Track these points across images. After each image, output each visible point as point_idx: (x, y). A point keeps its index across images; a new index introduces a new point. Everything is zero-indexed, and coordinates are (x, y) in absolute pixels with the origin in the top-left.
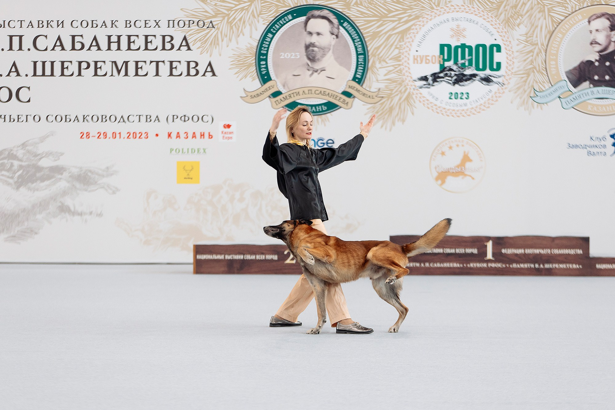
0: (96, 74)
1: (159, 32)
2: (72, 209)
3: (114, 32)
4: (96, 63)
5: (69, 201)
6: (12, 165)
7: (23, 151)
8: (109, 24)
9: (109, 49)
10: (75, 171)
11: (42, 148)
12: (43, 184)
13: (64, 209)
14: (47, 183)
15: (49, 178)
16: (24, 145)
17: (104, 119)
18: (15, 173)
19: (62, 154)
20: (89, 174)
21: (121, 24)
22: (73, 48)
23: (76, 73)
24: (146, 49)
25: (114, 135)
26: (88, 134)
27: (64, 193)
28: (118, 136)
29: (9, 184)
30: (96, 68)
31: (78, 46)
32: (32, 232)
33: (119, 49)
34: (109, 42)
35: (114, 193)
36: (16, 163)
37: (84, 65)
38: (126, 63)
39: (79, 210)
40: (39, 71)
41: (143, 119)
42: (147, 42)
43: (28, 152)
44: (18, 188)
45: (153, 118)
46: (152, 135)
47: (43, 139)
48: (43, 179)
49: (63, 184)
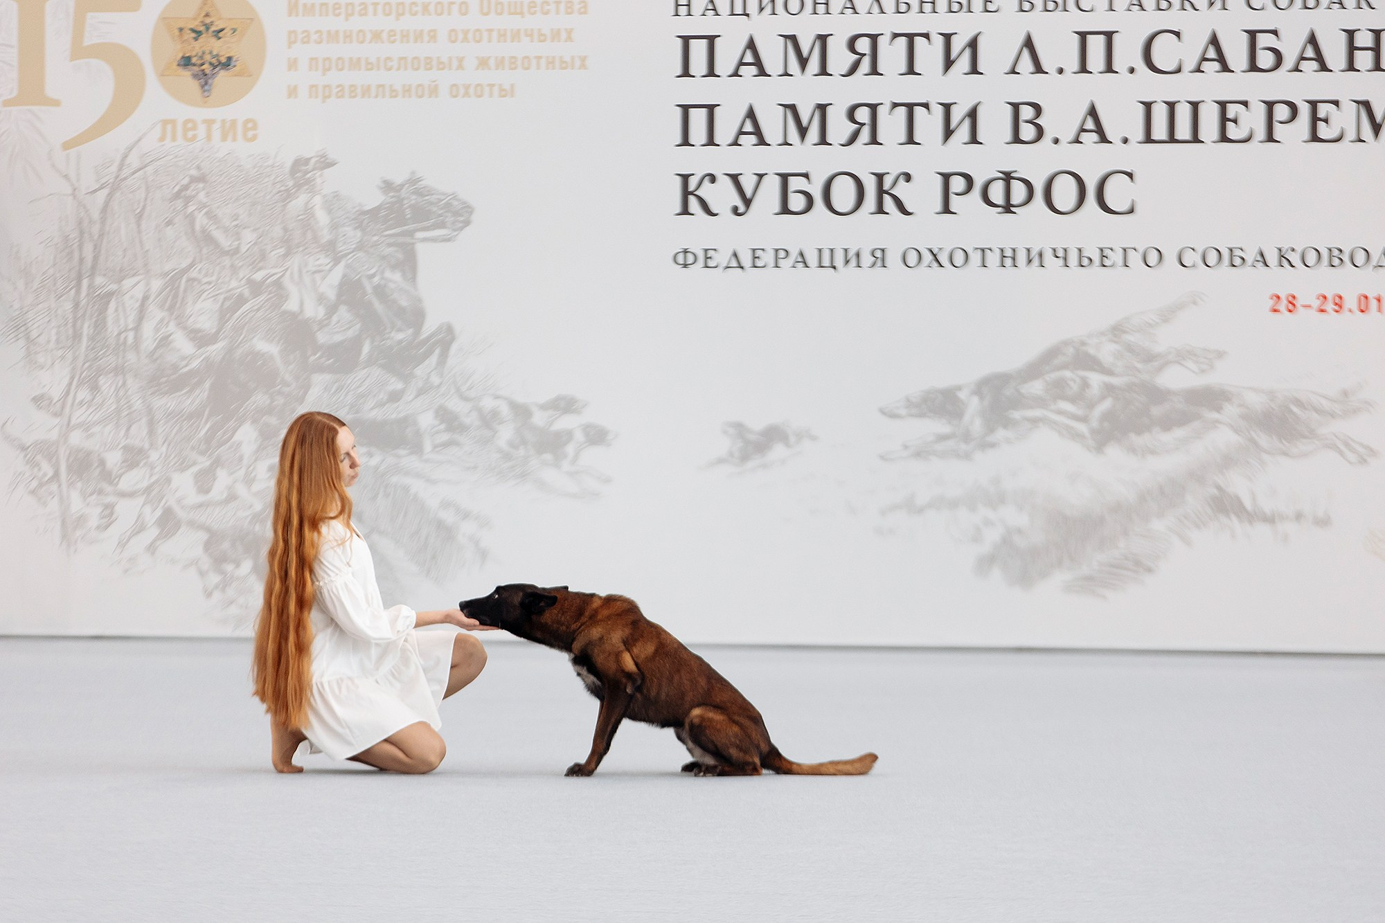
0: (1314, 137)
2: (1248, 504)
3: (1364, 22)
4: (1314, 104)
5: (1237, 484)
6: (1085, 384)
7: (1112, 347)
10: (1256, 401)
11: (1165, 340)
12: (1167, 438)
13: (1225, 505)
14: (1179, 433)
15: (1183, 419)
16: (1117, 331)
17: (1334, 257)
18: (1091, 406)
19: (1220, 355)
20: (1295, 409)
22: (1253, 67)
23: (1261, 133)
25: (1364, 303)
26: (1292, 303)
27: (1227, 462)
28: (1373, 304)
29: (1076, 436)
30: (1315, 120)
31: (1266, 59)
32: (1140, 566)
33: (1377, 67)
34: (1352, 49)
35: (1362, 461)
36: (1096, 379)
37: (1282, 112)
39: (1267, 506)
40: (1160, 131)
43: (1130, 348)
44: (1100, 447)
47: (1167, 315)
48: (1167, 424)
49: (1223, 438)
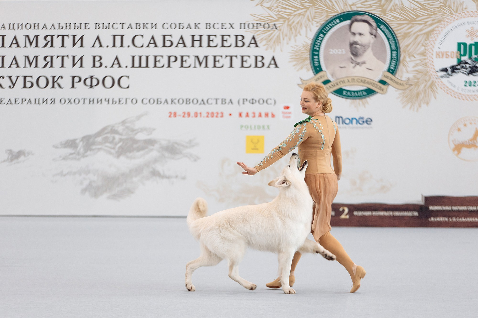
0: (182, 66)
1: (233, 33)
2: (162, 173)
3: (197, 33)
4: (182, 57)
5: (159, 167)
6: (114, 138)
7: (123, 127)
8: (193, 26)
9: (193, 46)
10: (164, 143)
11: (138, 125)
12: (138, 154)
13: (155, 174)
14: (142, 152)
15: (143, 148)
16: (123, 122)
17: (188, 101)
18: (116, 144)
19: (154, 130)
20: (176, 146)
21: (202, 26)
22: (164, 46)
23: (166, 65)
24: (223, 46)
25: (196, 115)
26: (175, 114)
27: (156, 161)
28: (199, 115)
29: (111, 153)
30: (182, 61)
31: (168, 43)
32: (129, 191)
33: (201, 46)
34: (193, 41)
35: (195, 160)
36: (117, 137)
37: (172, 59)
38: (206, 57)
39: (167, 174)
40: (137, 64)
41: (219, 102)
42: (223, 41)
43: (127, 128)
44: (118, 156)
45: (228, 101)
46: (226, 115)
47: (139, 118)
48: (138, 150)
49: (155, 154)
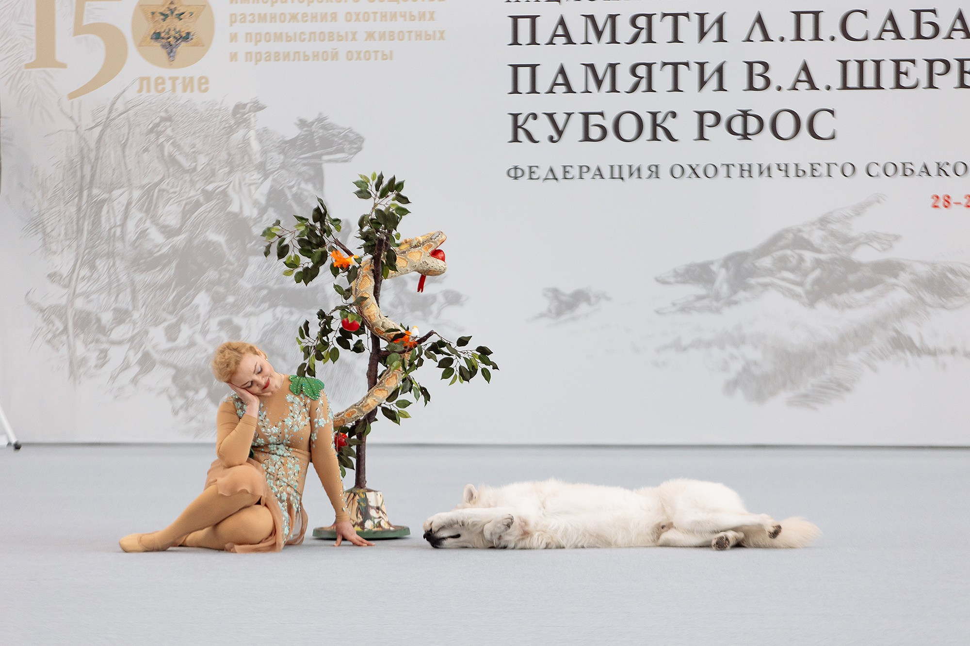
0: (962, 84)
2: (917, 342)
5: (910, 328)
6: (801, 259)
7: (821, 233)
10: (922, 270)
11: (858, 227)
12: (859, 297)
13: (901, 343)
14: (868, 293)
15: (871, 283)
16: (824, 222)
18: (806, 275)
19: (897, 238)
20: (950, 275)
22: (919, 36)
23: (924, 82)
26: (947, 201)
27: (902, 313)
29: (795, 296)
30: (963, 73)
31: (927, 30)
32: (840, 387)
36: (809, 256)
37: (939, 67)
39: (931, 343)
40: (853, 81)
43: (833, 234)
44: (812, 304)
47: (859, 210)
48: (860, 287)
49: (899, 296)
